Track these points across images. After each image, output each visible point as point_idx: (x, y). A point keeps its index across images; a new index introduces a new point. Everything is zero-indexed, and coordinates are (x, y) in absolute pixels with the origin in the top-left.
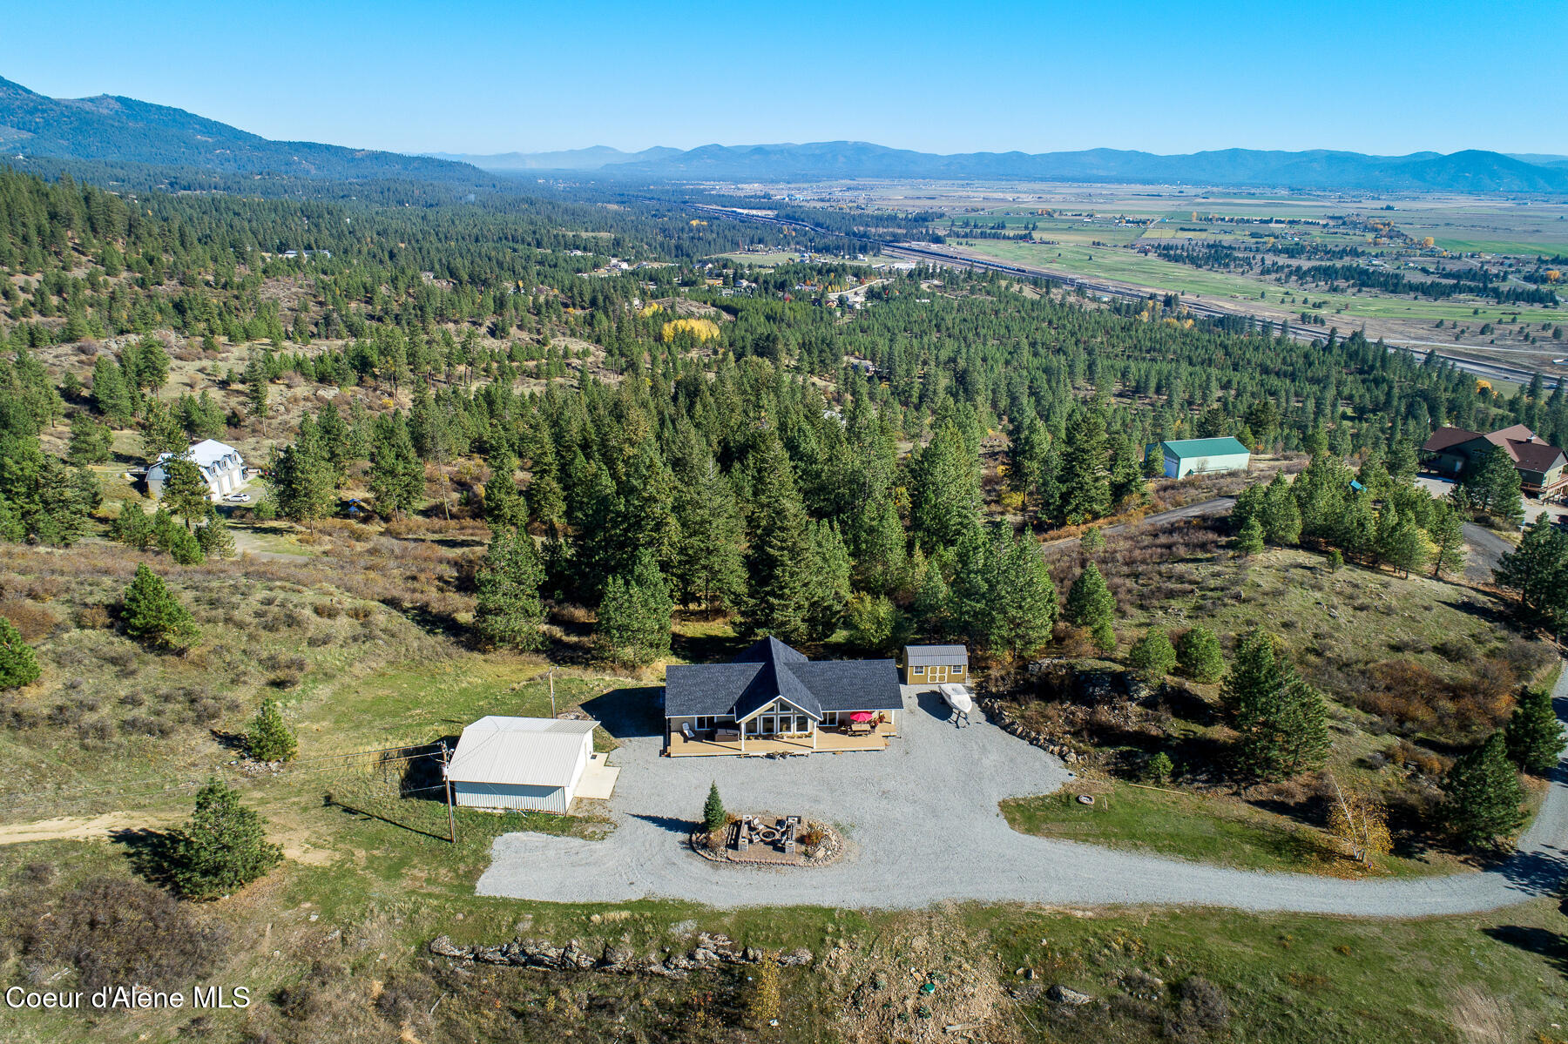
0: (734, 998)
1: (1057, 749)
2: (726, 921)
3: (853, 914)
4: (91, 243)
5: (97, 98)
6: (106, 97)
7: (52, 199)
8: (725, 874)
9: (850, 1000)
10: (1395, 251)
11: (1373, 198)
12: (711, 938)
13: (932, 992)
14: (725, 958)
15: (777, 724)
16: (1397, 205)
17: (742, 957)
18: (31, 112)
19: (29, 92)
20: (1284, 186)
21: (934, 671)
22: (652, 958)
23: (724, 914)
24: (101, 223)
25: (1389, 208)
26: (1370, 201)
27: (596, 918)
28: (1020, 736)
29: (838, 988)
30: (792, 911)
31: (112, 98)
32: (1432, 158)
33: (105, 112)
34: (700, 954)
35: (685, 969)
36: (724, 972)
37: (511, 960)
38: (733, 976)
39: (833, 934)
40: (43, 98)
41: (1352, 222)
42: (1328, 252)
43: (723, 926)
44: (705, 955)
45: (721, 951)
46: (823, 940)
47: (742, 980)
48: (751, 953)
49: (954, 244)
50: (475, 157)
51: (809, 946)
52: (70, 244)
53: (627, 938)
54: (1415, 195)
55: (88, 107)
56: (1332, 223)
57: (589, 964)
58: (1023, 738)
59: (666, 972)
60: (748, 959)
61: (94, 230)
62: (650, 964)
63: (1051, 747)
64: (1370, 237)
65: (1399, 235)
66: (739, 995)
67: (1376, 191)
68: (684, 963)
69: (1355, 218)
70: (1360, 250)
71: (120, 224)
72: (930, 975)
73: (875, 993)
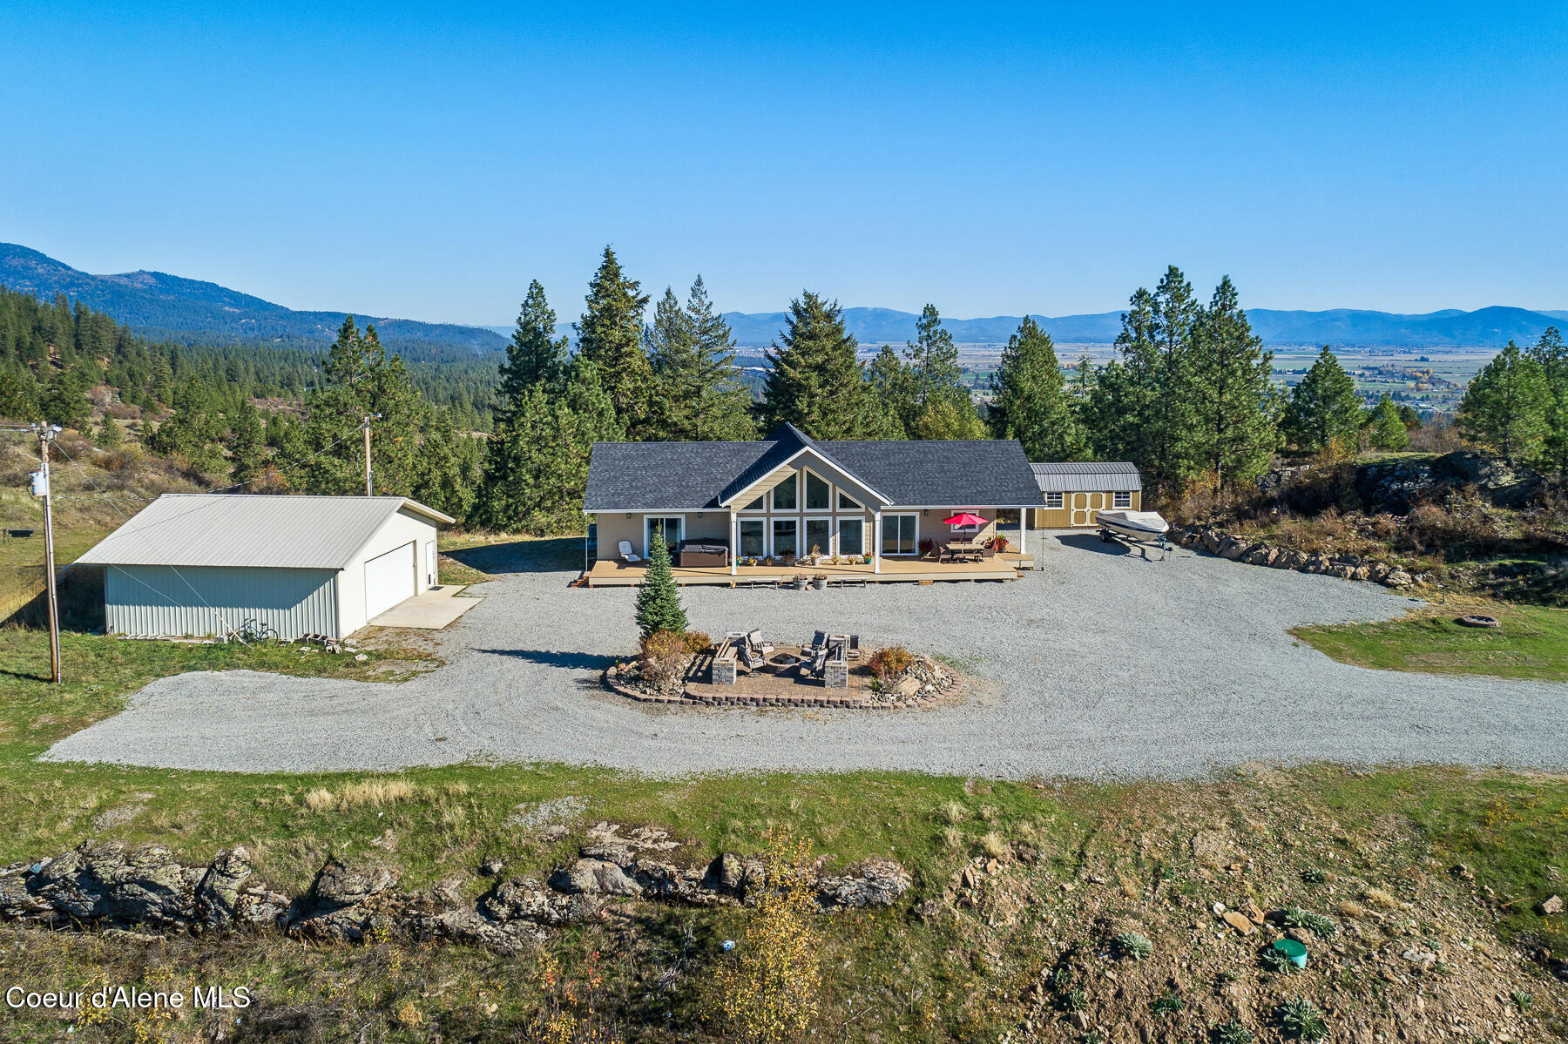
0: (676, 1001)
1: (1363, 571)
2: (668, 799)
3: (1012, 788)
4: (71, 356)
5: (133, 274)
6: (142, 272)
7: (40, 315)
8: (677, 722)
9: (1041, 997)
10: (1440, 396)
11: (1404, 352)
12: (623, 833)
13: (1302, 961)
14: (656, 885)
15: (801, 538)
16: (1431, 358)
17: (704, 883)
18: (67, 287)
19: (68, 268)
20: (1311, 344)
21: (1081, 504)
22: (451, 890)
23: (665, 785)
24: (87, 339)
25: (1423, 359)
26: (1402, 355)
27: (320, 797)
28: (1276, 564)
29: (995, 961)
30: (849, 782)
31: (148, 273)
32: (1455, 315)
33: (139, 286)
34: (585, 875)
35: (541, 919)
36: (650, 928)
37: (60, 908)
38: (676, 938)
39: (963, 825)
40: (82, 273)
41: (1388, 372)
42: (1371, 397)
43: (656, 809)
44: (600, 875)
45: (646, 863)
46: (938, 840)
47: (703, 949)
48: (732, 866)
49: (981, 395)
50: (499, 328)
51: (900, 855)
52: (50, 359)
53: (390, 840)
54: (1449, 349)
55: (124, 281)
56: (1367, 373)
57: (270, 912)
58: (1285, 566)
59: (484, 928)
60: (724, 889)
61: (78, 346)
62: (442, 904)
63: (1350, 570)
64: (1412, 384)
65: (1440, 381)
66: (692, 994)
67: (1407, 347)
68: (538, 900)
69: (1391, 369)
70: (1403, 394)
71: (108, 343)
72: (1278, 918)
73: (1121, 971)
